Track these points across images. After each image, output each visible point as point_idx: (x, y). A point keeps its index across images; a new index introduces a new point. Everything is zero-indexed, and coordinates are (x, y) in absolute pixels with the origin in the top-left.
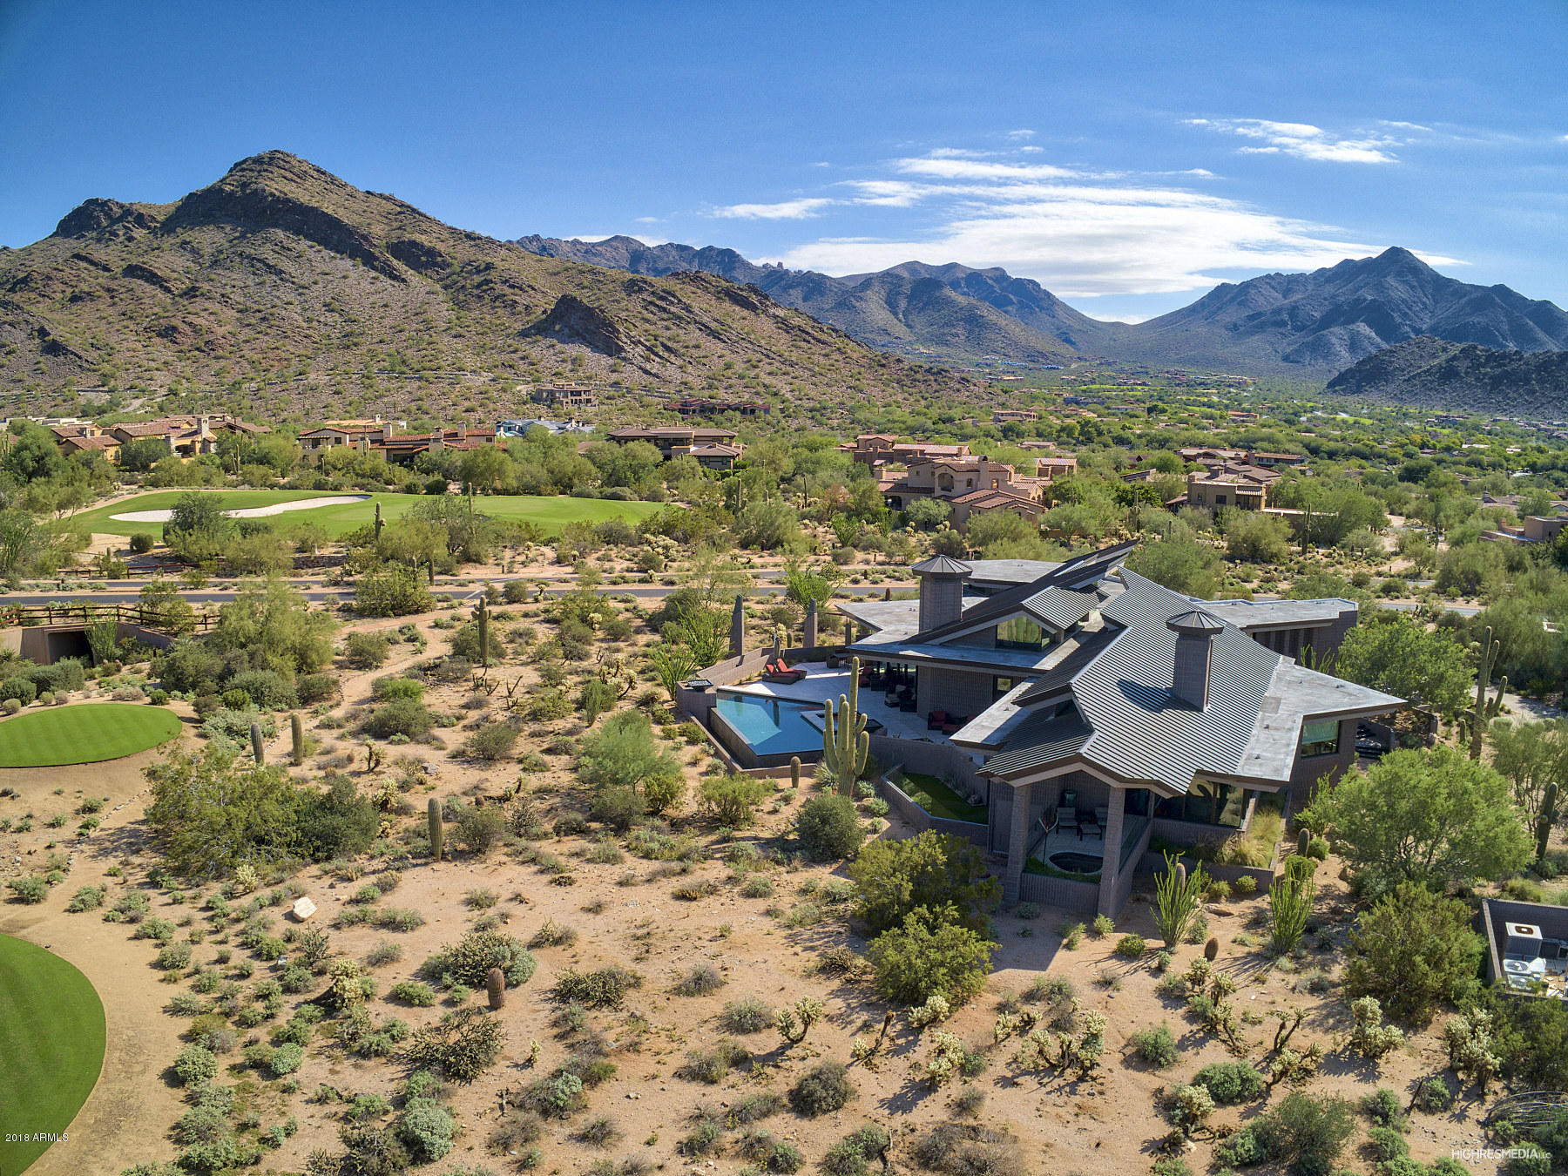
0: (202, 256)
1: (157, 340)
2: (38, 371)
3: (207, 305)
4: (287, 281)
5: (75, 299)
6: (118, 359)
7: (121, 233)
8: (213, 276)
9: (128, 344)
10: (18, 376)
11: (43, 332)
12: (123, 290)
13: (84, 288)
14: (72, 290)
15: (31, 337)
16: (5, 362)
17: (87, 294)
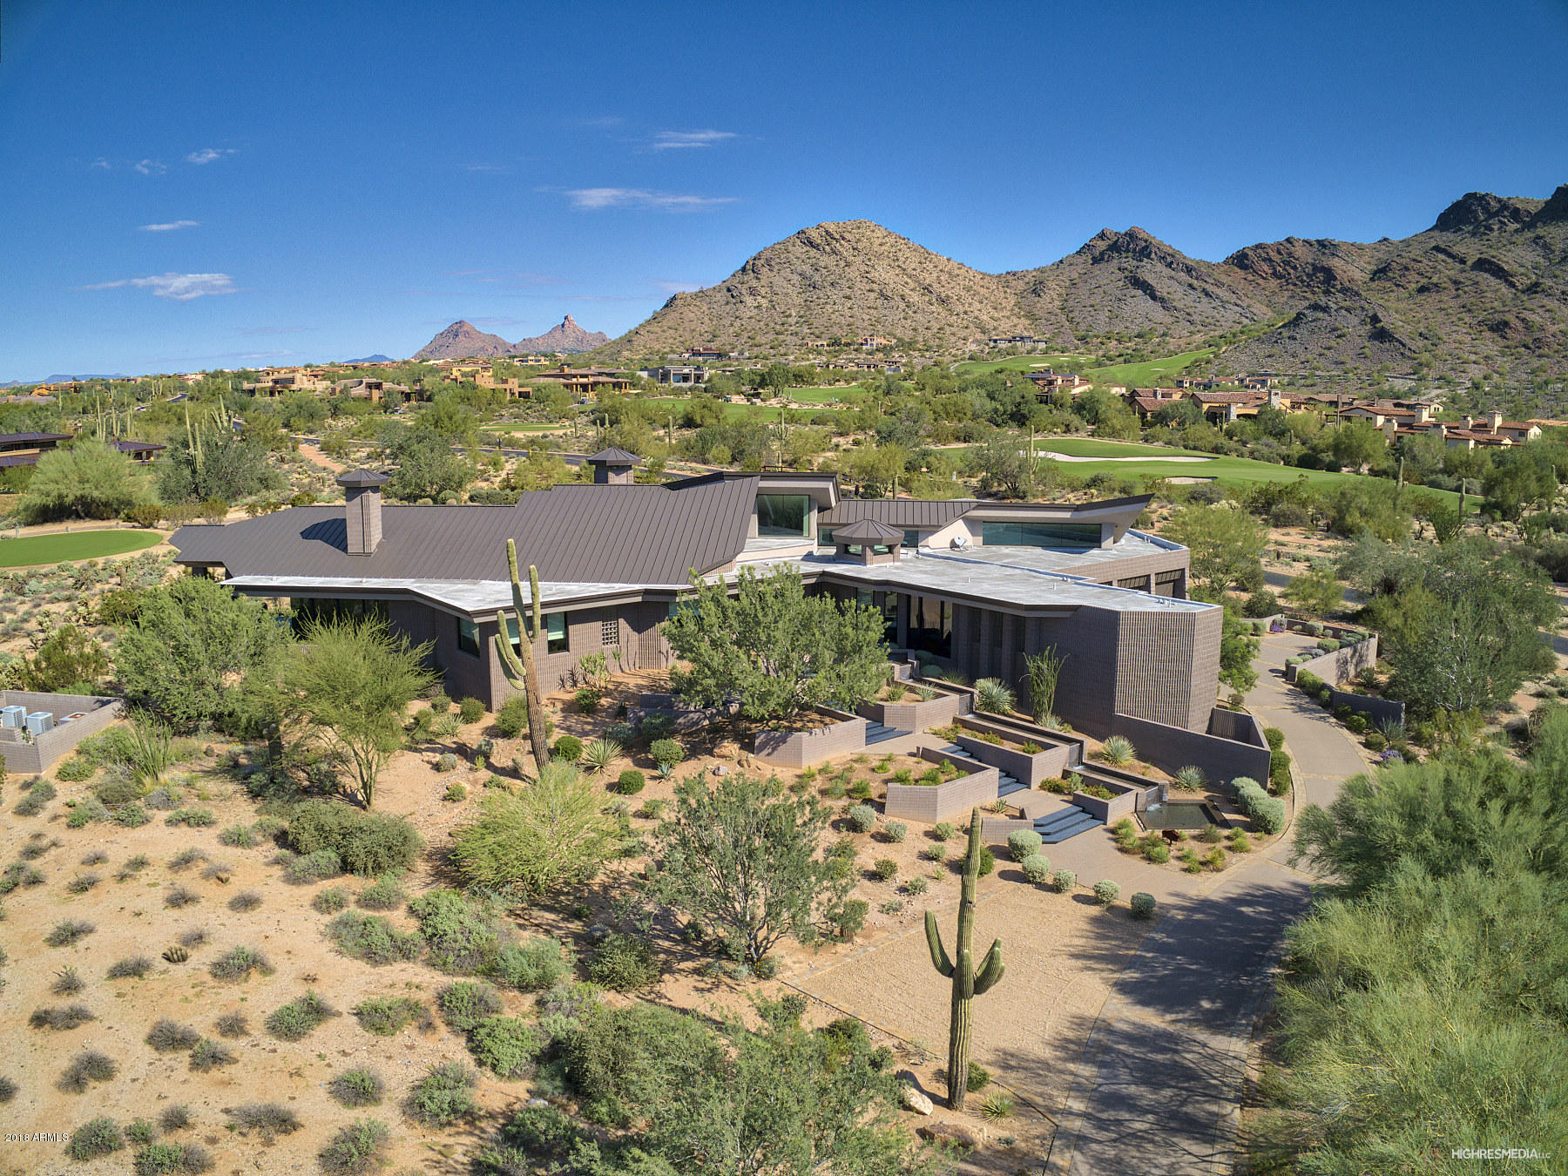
0: (1553, 251)
1: (1488, 334)
2: (1362, 355)
3: (1546, 301)
5: (1422, 290)
6: (1441, 350)
7: (1496, 227)
8: (1558, 273)
9: (1458, 336)
10: (1342, 359)
11: (1375, 319)
12: (1469, 283)
13: (1435, 280)
14: (1424, 281)
15: (1363, 322)
16: (1333, 344)
17: (1436, 285)
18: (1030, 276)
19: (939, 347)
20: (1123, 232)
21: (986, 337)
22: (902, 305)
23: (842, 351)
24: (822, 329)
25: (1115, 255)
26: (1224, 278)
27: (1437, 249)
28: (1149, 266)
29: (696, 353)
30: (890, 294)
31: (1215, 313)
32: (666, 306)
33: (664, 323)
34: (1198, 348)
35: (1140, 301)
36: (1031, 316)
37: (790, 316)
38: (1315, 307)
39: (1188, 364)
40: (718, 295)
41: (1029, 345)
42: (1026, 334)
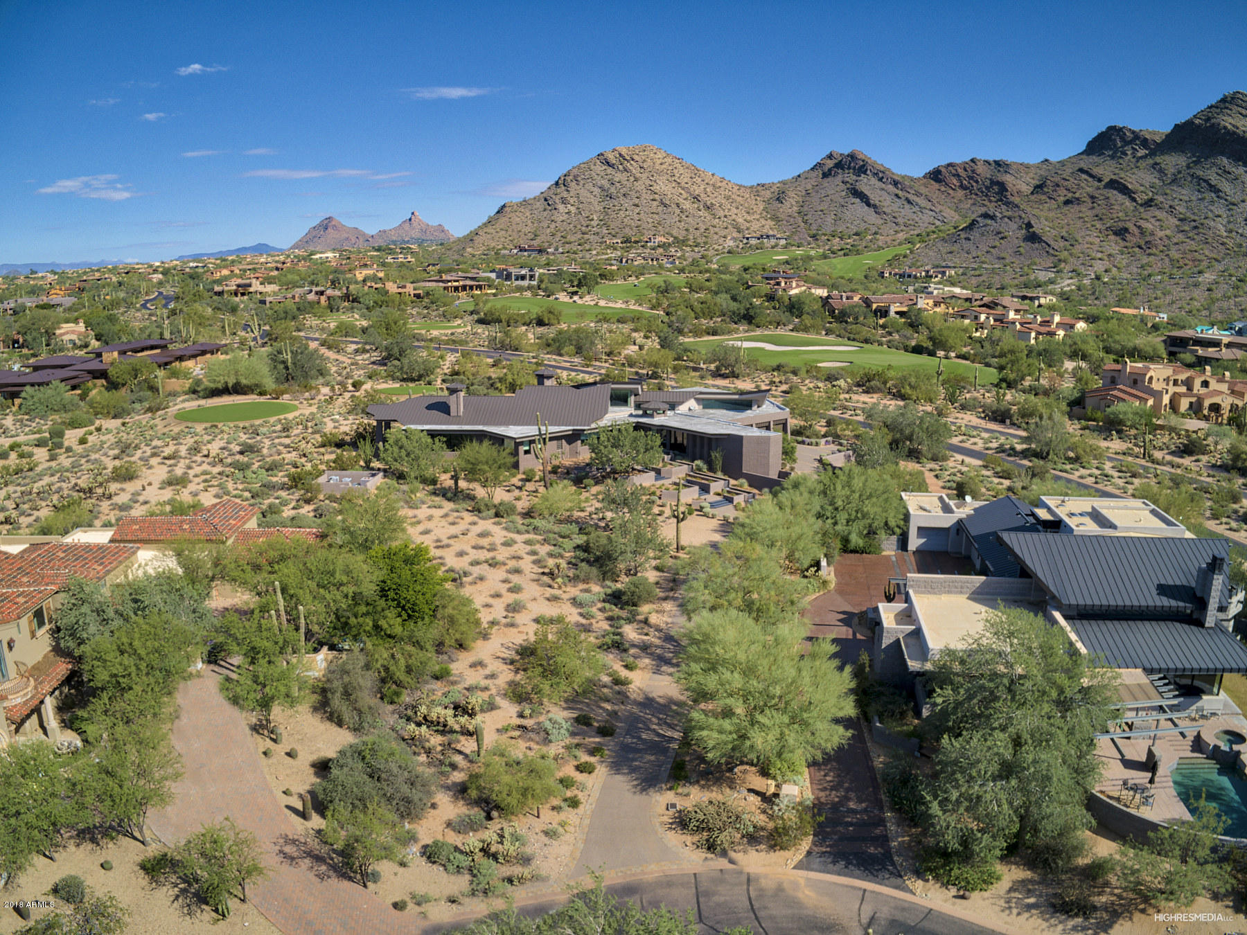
0: (1166, 175)
1: (1112, 237)
2: (1018, 253)
3: (1157, 213)
4: (1221, 198)
5: (1067, 202)
6: (1077, 250)
7: (1129, 153)
8: (1168, 191)
9: (1091, 239)
10: (1002, 255)
11: (1029, 225)
12: (1102, 198)
13: (1077, 195)
14: (1070, 195)
15: (1020, 228)
16: (997, 244)
17: (1078, 199)
18: (775, 187)
19: (705, 243)
20: (846, 153)
21: (741, 235)
22: (678, 212)
23: (632, 247)
24: (617, 230)
25: (840, 171)
26: (923, 190)
27: (1081, 170)
28: (865, 180)
29: (522, 250)
30: (668, 203)
31: (914, 216)
32: (498, 212)
33: (497, 226)
34: (900, 244)
35: (858, 207)
36: (775, 218)
37: (592, 220)
38: (986, 216)
39: (890, 258)
40: (538, 204)
41: (773, 241)
42: (771, 233)
